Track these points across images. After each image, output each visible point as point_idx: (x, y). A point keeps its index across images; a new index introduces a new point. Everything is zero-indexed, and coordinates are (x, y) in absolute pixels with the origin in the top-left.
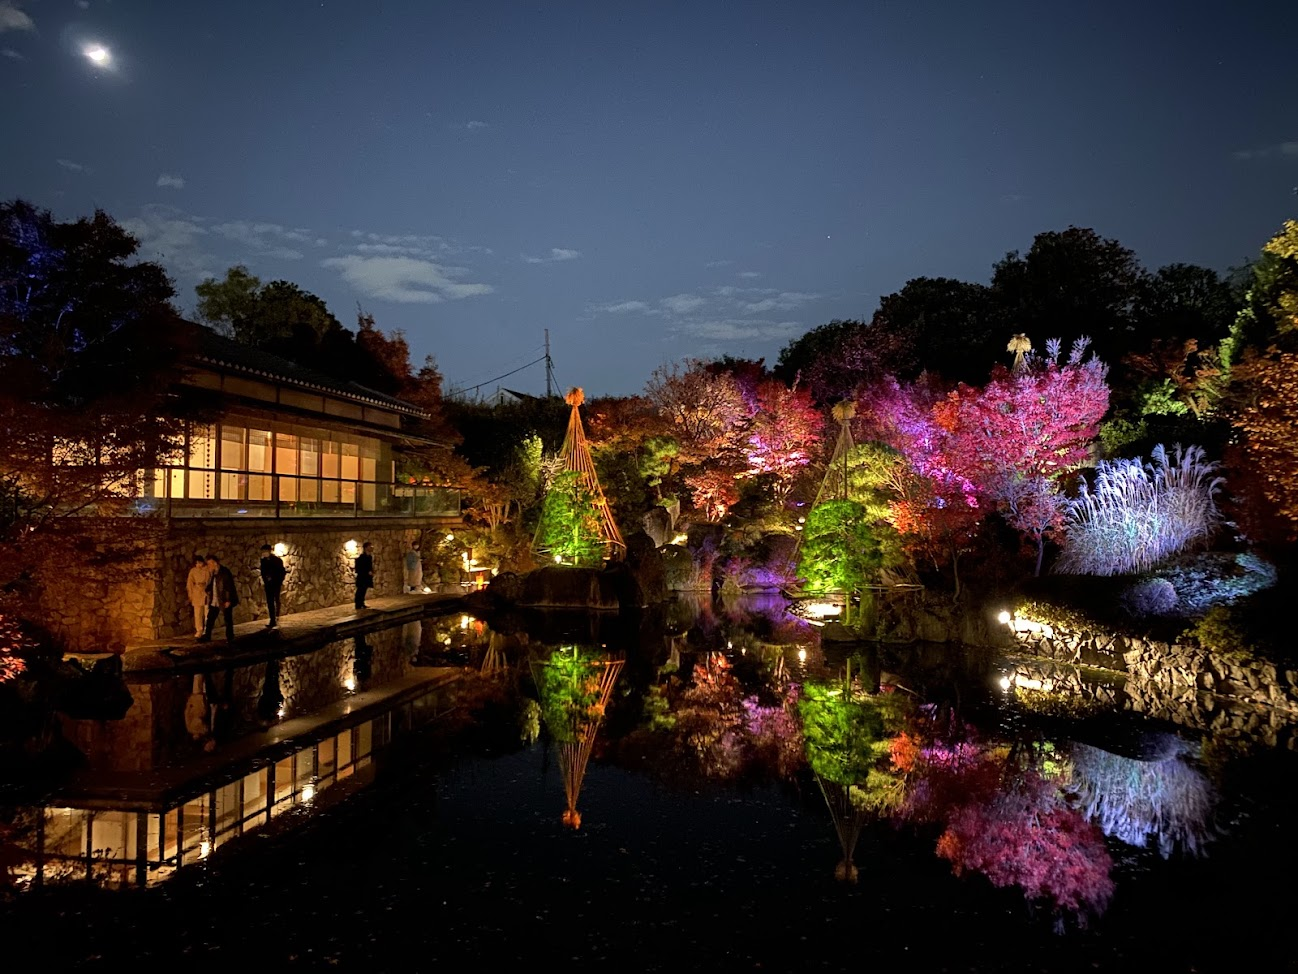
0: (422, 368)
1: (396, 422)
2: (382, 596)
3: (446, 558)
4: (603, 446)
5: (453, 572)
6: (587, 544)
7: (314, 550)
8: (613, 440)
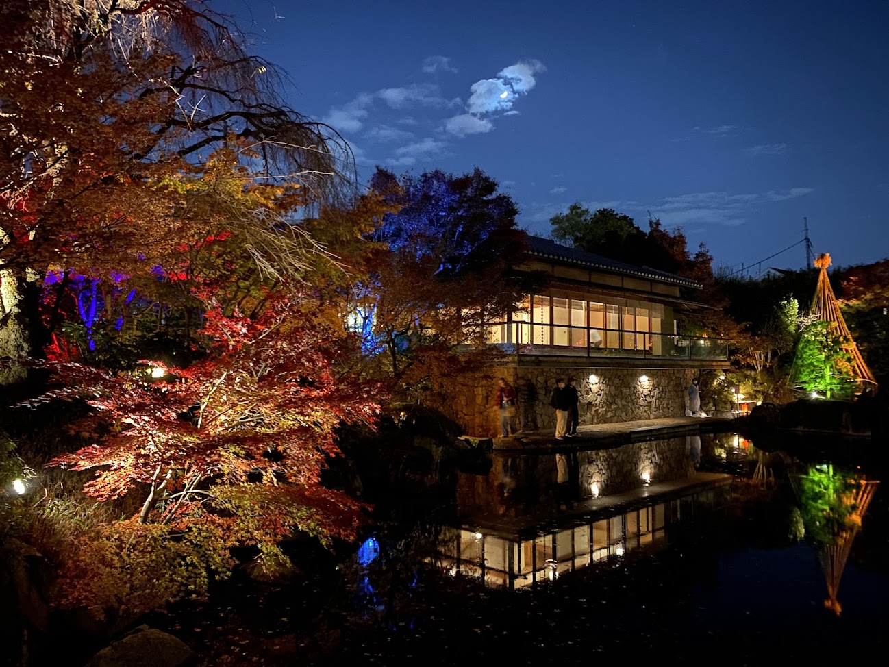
0: (697, 252)
1: (677, 292)
2: (668, 417)
3: (719, 392)
4: (857, 303)
5: (725, 403)
6: (838, 381)
7: (617, 381)
8: (866, 298)
